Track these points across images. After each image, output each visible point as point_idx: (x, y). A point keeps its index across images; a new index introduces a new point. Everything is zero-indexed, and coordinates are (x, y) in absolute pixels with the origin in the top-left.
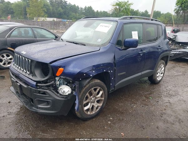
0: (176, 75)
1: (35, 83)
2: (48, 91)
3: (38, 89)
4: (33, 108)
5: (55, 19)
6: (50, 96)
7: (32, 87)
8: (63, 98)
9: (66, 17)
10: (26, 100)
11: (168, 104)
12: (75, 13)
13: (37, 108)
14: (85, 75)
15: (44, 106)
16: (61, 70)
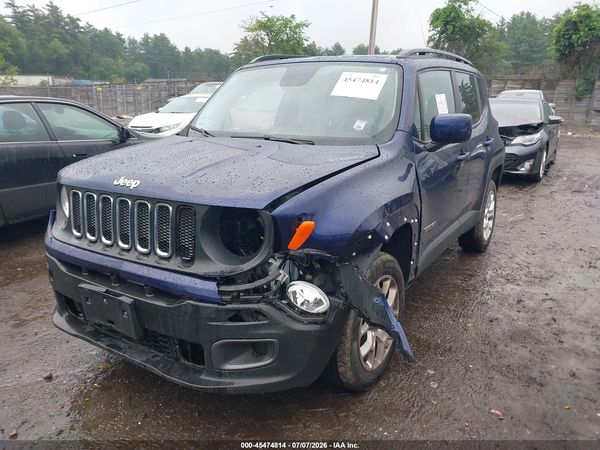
0: (512, 222)
1: (212, 286)
2: (262, 306)
3: (228, 306)
4: (202, 377)
5: (48, 79)
6: (274, 323)
7: (201, 301)
8: (316, 323)
9: (82, 72)
10: (154, 357)
11: (549, 304)
12: (113, 57)
13: (220, 374)
14: (370, 237)
15: (246, 362)
16: (307, 227)
